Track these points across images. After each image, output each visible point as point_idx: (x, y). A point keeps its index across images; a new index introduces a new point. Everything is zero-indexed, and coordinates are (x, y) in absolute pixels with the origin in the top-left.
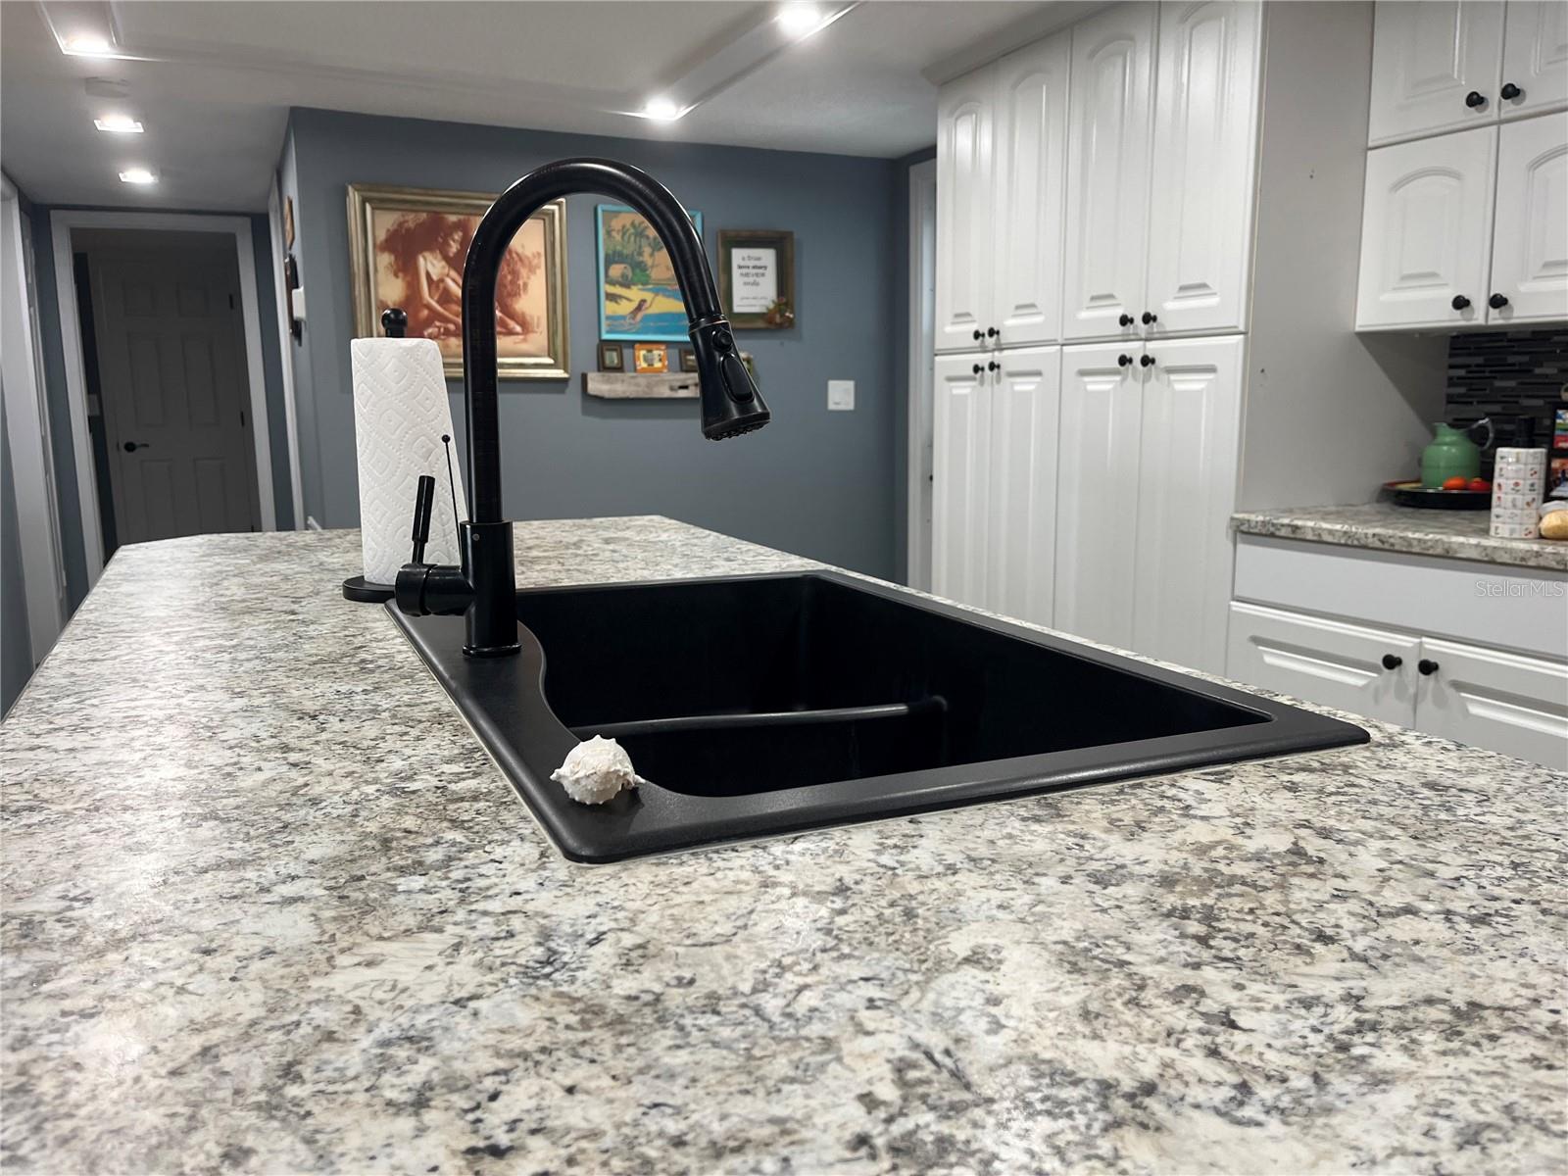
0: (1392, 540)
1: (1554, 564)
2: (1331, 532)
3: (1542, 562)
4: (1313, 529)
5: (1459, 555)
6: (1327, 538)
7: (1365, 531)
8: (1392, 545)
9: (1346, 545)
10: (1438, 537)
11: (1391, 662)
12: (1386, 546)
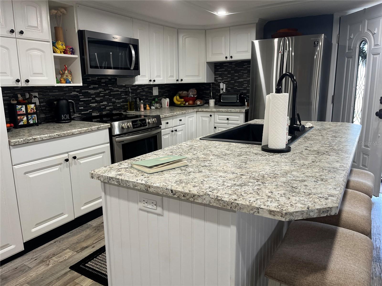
0: (61, 135)
1: (91, 130)
2: (45, 137)
3: (89, 131)
4: (40, 138)
5: (75, 134)
6: (44, 139)
7: (54, 134)
8: (61, 136)
9: (50, 139)
10: (70, 131)
11: (67, 160)
12: (60, 136)
